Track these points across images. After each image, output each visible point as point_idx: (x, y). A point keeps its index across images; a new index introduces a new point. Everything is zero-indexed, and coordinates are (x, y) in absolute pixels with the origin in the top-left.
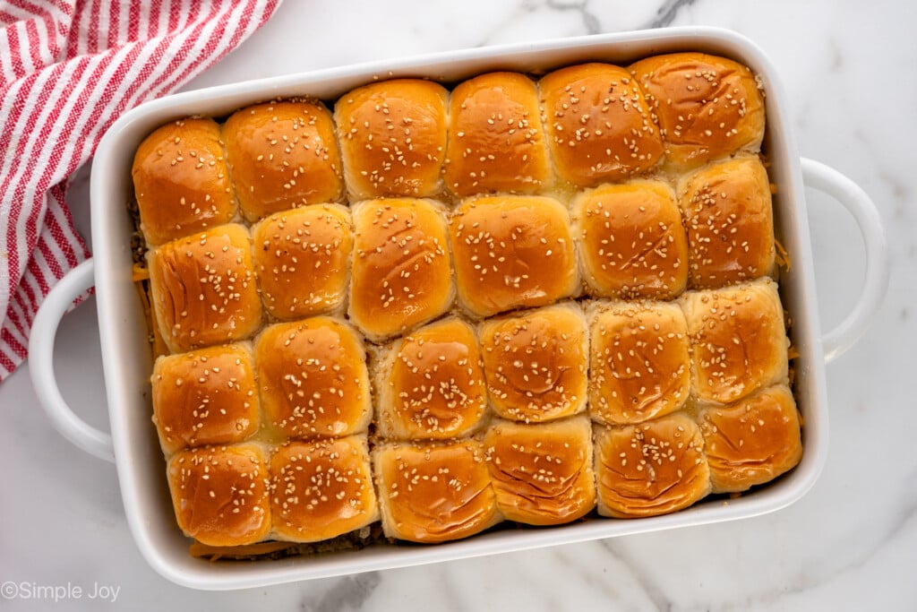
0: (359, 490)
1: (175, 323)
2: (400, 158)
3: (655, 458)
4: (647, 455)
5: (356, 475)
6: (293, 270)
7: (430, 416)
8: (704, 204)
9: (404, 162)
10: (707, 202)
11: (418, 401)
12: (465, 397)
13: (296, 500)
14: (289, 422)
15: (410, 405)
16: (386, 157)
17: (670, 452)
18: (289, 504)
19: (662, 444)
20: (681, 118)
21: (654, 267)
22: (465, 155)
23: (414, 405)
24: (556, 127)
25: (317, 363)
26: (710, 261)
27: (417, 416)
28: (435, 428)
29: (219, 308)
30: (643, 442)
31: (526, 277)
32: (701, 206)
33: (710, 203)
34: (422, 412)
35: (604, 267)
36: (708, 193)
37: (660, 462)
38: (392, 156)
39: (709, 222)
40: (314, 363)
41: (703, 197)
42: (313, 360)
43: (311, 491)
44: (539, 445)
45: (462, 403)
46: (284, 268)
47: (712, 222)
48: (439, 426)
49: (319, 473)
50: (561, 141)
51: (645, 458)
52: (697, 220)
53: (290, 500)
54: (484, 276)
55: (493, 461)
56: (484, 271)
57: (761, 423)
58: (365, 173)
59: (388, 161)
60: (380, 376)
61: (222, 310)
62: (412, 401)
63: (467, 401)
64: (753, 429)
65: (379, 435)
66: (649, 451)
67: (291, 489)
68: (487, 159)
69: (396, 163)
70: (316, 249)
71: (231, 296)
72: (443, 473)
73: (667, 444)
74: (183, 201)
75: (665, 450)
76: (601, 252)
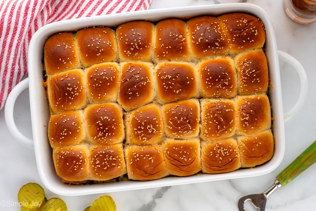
0: (120, 163)
1: (56, 102)
2: (137, 47)
3: (222, 154)
4: (219, 153)
5: (119, 158)
6: (100, 85)
7: (143, 136)
8: (245, 66)
9: (138, 48)
10: (246, 65)
11: (140, 131)
12: (155, 131)
13: (100, 166)
14: (97, 137)
15: (137, 133)
16: (132, 46)
17: (227, 152)
18: (97, 167)
19: (225, 149)
20: (235, 36)
21: (224, 88)
22: (161, 46)
23: (139, 133)
24: (193, 38)
25: (107, 118)
26: (246, 85)
27: (140, 136)
28: (145, 140)
29: (71, 98)
30: (219, 148)
31: (180, 90)
32: (244, 67)
33: (247, 66)
34: (141, 135)
35: (207, 87)
36: (246, 62)
37: (224, 155)
38: (134, 46)
39: (246, 72)
40: (106, 118)
41: (245, 64)
42: (106, 117)
43: (104, 163)
44: (182, 147)
45: (154, 132)
46: (97, 84)
47: (248, 72)
48: (147, 140)
49: (107, 157)
50: (194, 42)
51: (219, 154)
52: (243, 71)
53: (98, 166)
54: (167, 89)
55: (167, 153)
56: (167, 88)
57: (260, 143)
58: (125, 51)
59: (133, 48)
60: (127, 123)
61: (72, 99)
62: (138, 131)
63: (156, 132)
64: (257, 145)
65: (127, 143)
66: (220, 151)
67: (98, 162)
68: (169, 48)
69: (135, 49)
70: (108, 79)
71: (76, 94)
72: (147, 156)
73: (226, 150)
74: (60, 59)
75: (226, 151)
76: (207, 82)
